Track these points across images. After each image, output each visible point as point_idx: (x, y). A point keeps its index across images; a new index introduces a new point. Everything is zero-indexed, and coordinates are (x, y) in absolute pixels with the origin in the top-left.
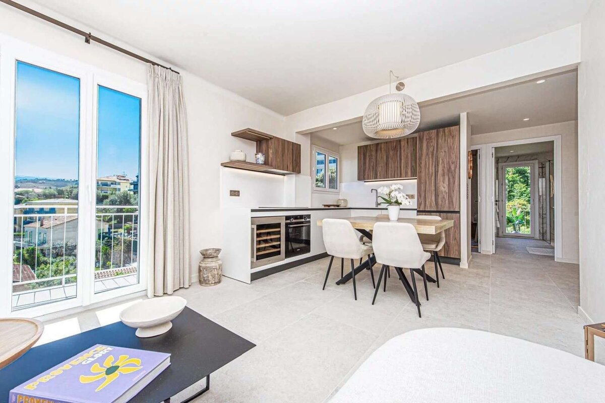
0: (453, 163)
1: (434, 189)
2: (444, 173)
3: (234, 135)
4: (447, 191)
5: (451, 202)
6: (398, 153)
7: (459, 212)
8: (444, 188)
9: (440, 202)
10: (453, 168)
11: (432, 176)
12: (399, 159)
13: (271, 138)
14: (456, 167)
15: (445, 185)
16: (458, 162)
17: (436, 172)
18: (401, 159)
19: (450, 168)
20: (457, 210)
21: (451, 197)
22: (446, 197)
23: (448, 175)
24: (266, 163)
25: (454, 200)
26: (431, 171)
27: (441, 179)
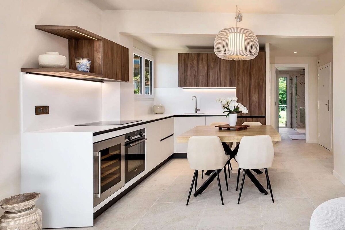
0: (261, 80)
1: (248, 99)
2: (255, 87)
3: (38, 27)
4: (257, 101)
5: (260, 109)
6: (218, 65)
7: (265, 117)
8: (255, 98)
9: (253, 109)
10: (261, 84)
11: (247, 88)
12: (219, 70)
13: (98, 40)
14: (263, 83)
15: (256, 96)
16: (264, 79)
17: (250, 85)
18: (220, 71)
19: (259, 83)
20: (264, 115)
21: (260, 105)
22: (257, 105)
23: (258, 88)
24: (92, 70)
25: (262, 107)
26: (246, 83)
27: (253, 92)
